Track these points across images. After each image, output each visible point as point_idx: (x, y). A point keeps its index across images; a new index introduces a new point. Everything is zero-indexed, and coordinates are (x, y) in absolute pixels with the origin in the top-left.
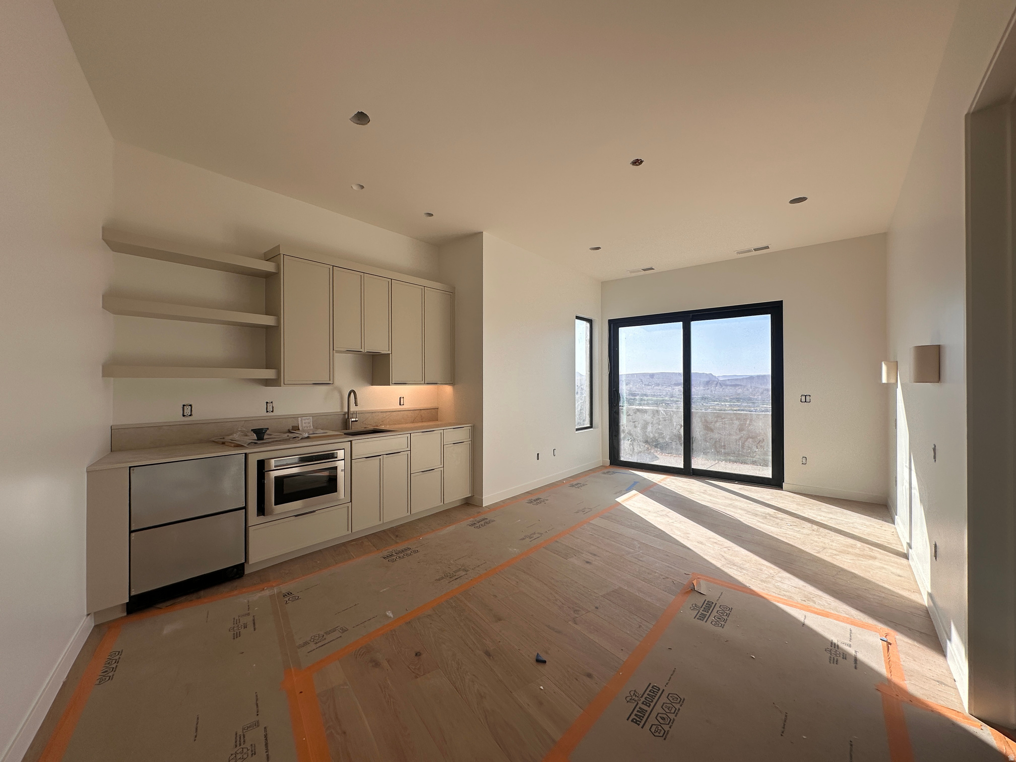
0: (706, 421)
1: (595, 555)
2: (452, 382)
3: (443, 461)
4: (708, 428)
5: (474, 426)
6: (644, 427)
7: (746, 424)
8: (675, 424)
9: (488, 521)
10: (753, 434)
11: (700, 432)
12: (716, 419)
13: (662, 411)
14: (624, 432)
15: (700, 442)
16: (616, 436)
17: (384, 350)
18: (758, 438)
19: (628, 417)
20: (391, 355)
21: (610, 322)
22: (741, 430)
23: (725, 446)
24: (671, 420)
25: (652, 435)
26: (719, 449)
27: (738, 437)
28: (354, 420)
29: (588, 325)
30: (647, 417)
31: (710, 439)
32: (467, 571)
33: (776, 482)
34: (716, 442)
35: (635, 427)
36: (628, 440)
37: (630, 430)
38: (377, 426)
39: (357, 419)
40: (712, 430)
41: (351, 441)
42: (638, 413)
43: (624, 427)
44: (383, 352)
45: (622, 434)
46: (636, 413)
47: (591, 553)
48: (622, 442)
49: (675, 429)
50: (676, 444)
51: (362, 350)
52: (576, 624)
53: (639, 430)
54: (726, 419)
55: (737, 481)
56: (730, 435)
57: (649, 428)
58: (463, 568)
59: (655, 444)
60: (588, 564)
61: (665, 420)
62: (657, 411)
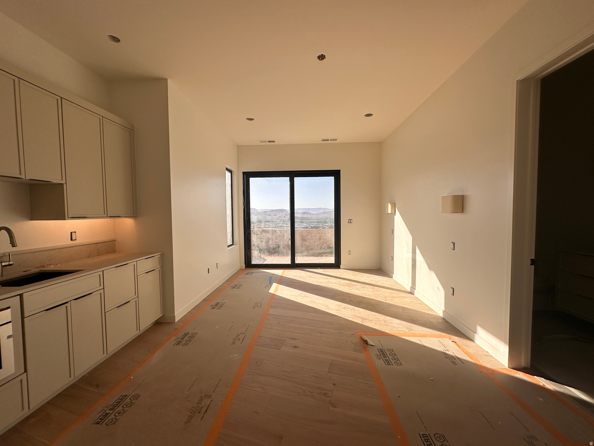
0: (302, 235)
1: (294, 339)
2: (134, 214)
3: (137, 292)
4: (304, 240)
5: (162, 254)
6: (267, 242)
7: (322, 236)
8: (286, 238)
9: (190, 335)
10: (326, 241)
11: (299, 242)
12: (307, 234)
13: (278, 231)
14: (254, 245)
15: (299, 248)
16: (249, 249)
17: (56, 179)
18: (328, 243)
19: (257, 236)
20: (65, 185)
21: (244, 173)
22: (320, 239)
23: (312, 249)
24: (283, 236)
25: (272, 246)
26: (309, 251)
27: (318, 243)
28: (7, 263)
29: (230, 174)
30: (269, 235)
31: (305, 245)
32: (210, 396)
33: (337, 265)
34: (307, 247)
35: (262, 242)
36: (257, 250)
37: (258, 244)
38: (43, 267)
39: (11, 263)
40: (305, 240)
41: (21, 295)
42: (263, 233)
43: (254, 243)
44: (54, 181)
45: (253, 247)
46: (262, 233)
47: (291, 339)
48: (253, 252)
49: (286, 241)
50: (287, 250)
51: (23, 176)
52: (335, 407)
53: (264, 243)
54: (313, 234)
55: (319, 267)
56: (315, 242)
57: (271, 242)
58: (203, 395)
59: (273, 251)
60: (297, 348)
61: (280, 237)
62: (275, 231)
